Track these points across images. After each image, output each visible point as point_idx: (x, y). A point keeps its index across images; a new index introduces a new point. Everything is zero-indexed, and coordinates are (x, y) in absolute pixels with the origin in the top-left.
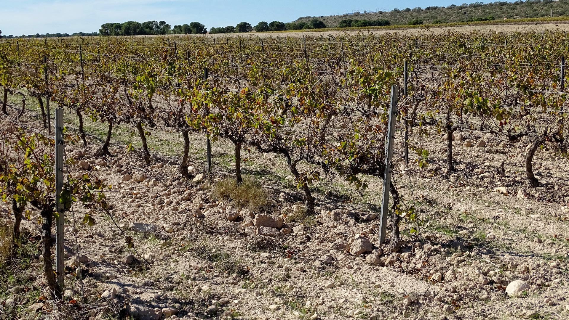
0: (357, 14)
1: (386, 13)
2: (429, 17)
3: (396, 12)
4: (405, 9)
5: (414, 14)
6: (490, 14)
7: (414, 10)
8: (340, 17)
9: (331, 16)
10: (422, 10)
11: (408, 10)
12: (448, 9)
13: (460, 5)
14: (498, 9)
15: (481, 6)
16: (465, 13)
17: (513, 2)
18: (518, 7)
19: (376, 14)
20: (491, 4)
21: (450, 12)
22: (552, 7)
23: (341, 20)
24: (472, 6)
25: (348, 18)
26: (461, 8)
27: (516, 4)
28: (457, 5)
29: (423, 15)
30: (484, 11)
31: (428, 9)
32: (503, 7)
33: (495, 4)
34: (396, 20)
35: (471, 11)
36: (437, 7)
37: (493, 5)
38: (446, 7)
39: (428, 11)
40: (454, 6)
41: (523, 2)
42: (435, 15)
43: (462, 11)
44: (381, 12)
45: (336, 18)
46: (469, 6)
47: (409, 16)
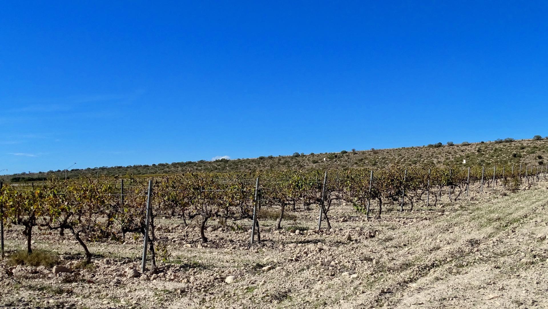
0: (24, 174)
1: (44, 173)
2: (73, 175)
4: (57, 170)
6: (112, 173)
7: (64, 171)
8: (11, 176)
9: (5, 175)
10: (69, 171)
11: (59, 171)
12: (86, 170)
13: (94, 168)
14: (116, 171)
15: (106, 168)
16: (96, 173)
17: (126, 166)
18: (129, 169)
19: (37, 174)
21: (87, 172)
22: (148, 169)
23: (12, 178)
24: (100, 168)
25: (17, 176)
26: (94, 170)
27: (128, 167)
28: (91, 168)
29: (69, 174)
30: (108, 172)
31: (73, 170)
33: (115, 168)
35: (100, 172)
36: (78, 169)
37: (113, 168)
38: (84, 169)
39: (73, 172)
40: (90, 168)
42: (77, 174)
43: (95, 172)
44: (40, 173)
45: (8, 177)
46: (99, 168)
47: (60, 175)
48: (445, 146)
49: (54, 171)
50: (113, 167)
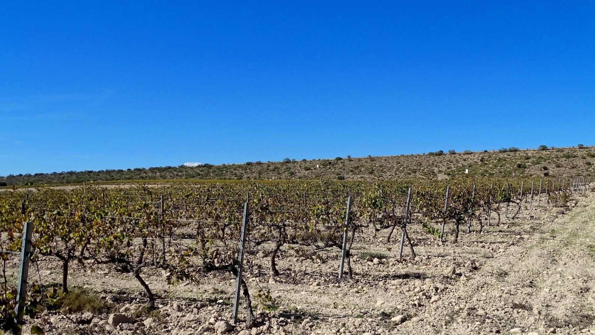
2: (37, 180)
3: (11, 177)
4: (18, 174)
5: (26, 178)
6: (81, 178)
7: (26, 176)
10: (32, 176)
11: (21, 175)
12: (51, 175)
13: (60, 172)
14: (87, 175)
15: (75, 173)
16: (64, 178)
17: (97, 171)
18: (101, 174)
20: (82, 172)
21: (52, 177)
22: (123, 174)
24: (68, 173)
26: (61, 174)
27: (99, 172)
28: (58, 172)
29: (32, 179)
30: (77, 176)
31: (36, 175)
32: (91, 174)
33: (85, 172)
34: (12, 182)
35: (68, 176)
36: (43, 174)
37: (83, 173)
38: (49, 173)
39: (37, 176)
40: (56, 173)
41: (103, 171)
42: (41, 179)
43: (62, 176)
46: (67, 173)
47: (21, 179)
48: (446, 155)
49: (15, 175)
50: (83, 171)
